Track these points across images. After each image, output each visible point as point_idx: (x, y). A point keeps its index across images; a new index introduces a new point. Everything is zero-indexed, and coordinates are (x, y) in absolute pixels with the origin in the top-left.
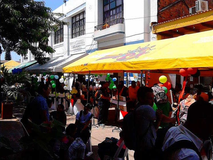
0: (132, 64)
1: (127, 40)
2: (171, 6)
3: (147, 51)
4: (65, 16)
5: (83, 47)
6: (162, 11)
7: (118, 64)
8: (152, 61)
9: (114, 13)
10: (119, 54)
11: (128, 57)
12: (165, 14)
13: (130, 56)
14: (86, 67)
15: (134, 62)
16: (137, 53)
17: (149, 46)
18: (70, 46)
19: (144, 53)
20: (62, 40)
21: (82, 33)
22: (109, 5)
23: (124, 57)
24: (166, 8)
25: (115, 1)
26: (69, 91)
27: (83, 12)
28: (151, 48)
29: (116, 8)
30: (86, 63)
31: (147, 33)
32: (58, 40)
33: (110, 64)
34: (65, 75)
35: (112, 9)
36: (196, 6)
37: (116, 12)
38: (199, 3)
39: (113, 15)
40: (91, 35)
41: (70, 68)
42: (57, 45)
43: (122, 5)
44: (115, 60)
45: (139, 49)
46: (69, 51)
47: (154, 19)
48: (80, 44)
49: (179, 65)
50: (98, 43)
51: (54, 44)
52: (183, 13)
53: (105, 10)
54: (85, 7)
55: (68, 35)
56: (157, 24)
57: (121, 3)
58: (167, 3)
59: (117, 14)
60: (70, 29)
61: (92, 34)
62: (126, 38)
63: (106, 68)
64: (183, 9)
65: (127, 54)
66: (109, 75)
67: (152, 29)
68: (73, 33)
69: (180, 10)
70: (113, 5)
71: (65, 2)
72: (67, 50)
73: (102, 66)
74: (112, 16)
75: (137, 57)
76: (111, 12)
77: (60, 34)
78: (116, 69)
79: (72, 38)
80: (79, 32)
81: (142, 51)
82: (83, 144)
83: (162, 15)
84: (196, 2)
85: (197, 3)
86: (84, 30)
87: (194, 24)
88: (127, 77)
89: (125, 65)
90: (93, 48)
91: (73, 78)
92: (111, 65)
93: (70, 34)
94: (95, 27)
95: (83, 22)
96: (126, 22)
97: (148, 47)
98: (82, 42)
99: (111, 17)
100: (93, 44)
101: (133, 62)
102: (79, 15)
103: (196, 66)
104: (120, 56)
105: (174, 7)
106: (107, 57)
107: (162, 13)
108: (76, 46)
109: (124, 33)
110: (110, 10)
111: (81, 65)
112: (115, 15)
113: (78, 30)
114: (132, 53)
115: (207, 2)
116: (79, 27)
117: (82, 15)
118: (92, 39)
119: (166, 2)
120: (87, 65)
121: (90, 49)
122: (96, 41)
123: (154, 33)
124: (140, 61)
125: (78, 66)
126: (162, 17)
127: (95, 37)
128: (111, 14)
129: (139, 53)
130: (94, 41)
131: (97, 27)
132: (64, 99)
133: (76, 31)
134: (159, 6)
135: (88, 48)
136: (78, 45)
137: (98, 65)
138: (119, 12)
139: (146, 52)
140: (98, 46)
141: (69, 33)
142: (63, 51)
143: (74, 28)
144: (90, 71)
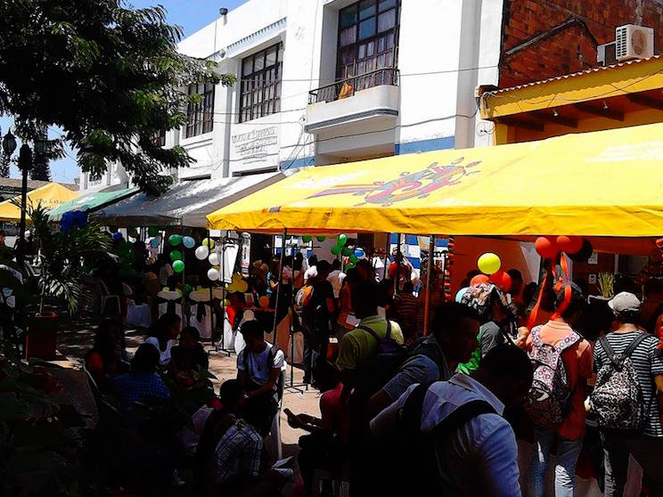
0: (408, 216)
1: (405, 136)
2: (544, 39)
3: (454, 178)
4: (223, 55)
5: (270, 150)
6: (516, 52)
7: (367, 214)
8: (462, 210)
9: (370, 53)
10: (375, 184)
11: (398, 192)
12: (523, 61)
13: (407, 190)
14: (275, 215)
15: (414, 209)
16: (425, 182)
17: (463, 164)
18: (232, 145)
19: (446, 183)
20: (208, 126)
21: (271, 107)
22: (355, 28)
23: (387, 192)
24: (526, 44)
25: (374, 18)
26: (223, 284)
27: (277, 46)
28: (468, 170)
29: (377, 37)
30: (274, 205)
31: (465, 117)
32: (195, 125)
33: (346, 213)
34: (214, 233)
35: (366, 41)
36: (616, 42)
37: (376, 48)
38: (628, 33)
39: (367, 58)
40: (297, 116)
41: (228, 216)
42: (192, 140)
43: (396, 30)
44: (361, 199)
45: (433, 171)
46: (227, 160)
47: (490, 76)
48: (264, 142)
49: (535, 227)
50: (317, 141)
51: (183, 138)
52: (578, 58)
53: (344, 43)
54: (282, 30)
55: (229, 114)
56: (495, 92)
57: (391, 25)
58: (530, 31)
59: (378, 54)
60: (234, 94)
61: (300, 114)
62: (402, 129)
63: (332, 223)
64: (579, 47)
65: (396, 185)
66: (343, 239)
67: (482, 106)
68: (244, 105)
69: (572, 51)
70: (367, 29)
71: (225, 12)
72: (222, 157)
73: (322, 216)
74: (362, 60)
75: (424, 193)
76: (362, 48)
77: (203, 107)
78: (361, 227)
79: (240, 122)
80: (262, 104)
81: (441, 177)
82: (256, 436)
83: (513, 65)
84: (618, 29)
85: (621, 33)
86: (276, 99)
87: (605, 96)
88: (399, 245)
89: (387, 217)
90: (301, 155)
91: (237, 247)
92: (348, 216)
93: (233, 111)
94: (310, 93)
95: (276, 73)
96: (405, 82)
97: (460, 164)
98: (269, 136)
99: (361, 64)
100: (302, 142)
101: (409, 209)
102: (264, 52)
103: (578, 232)
104: (376, 189)
105: (552, 41)
106: (340, 190)
107: (513, 60)
108: (249, 145)
109: (397, 113)
110: (359, 43)
111: (262, 209)
112: (372, 58)
113: (258, 97)
114: (410, 182)
115: (652, 30)
116: (264, 90)
117: (274, 54)
118: (298, 128)
119: (527, 27)
120: (278, 210)
121: (294, 156)
122: (310, 133)
123: (487, 117)
124: (428, 209)
125: (251, 213)
126: (514, 72)
127: (309, 123)
128: (361, 56)
129: (431, 181)
130: (306, 135)
131: (316, 92)
132: (206, 306)
133: (253, 100)
134: (505, 37)
135: (286, 155)
136: (255, 145)
137: (310, 213)
138: (386, 51)
139: (452, 180)
140: (317, 149)
141: (231, 109)
142: (209, 159)
143: (246, 92)
144: (286, 229)
